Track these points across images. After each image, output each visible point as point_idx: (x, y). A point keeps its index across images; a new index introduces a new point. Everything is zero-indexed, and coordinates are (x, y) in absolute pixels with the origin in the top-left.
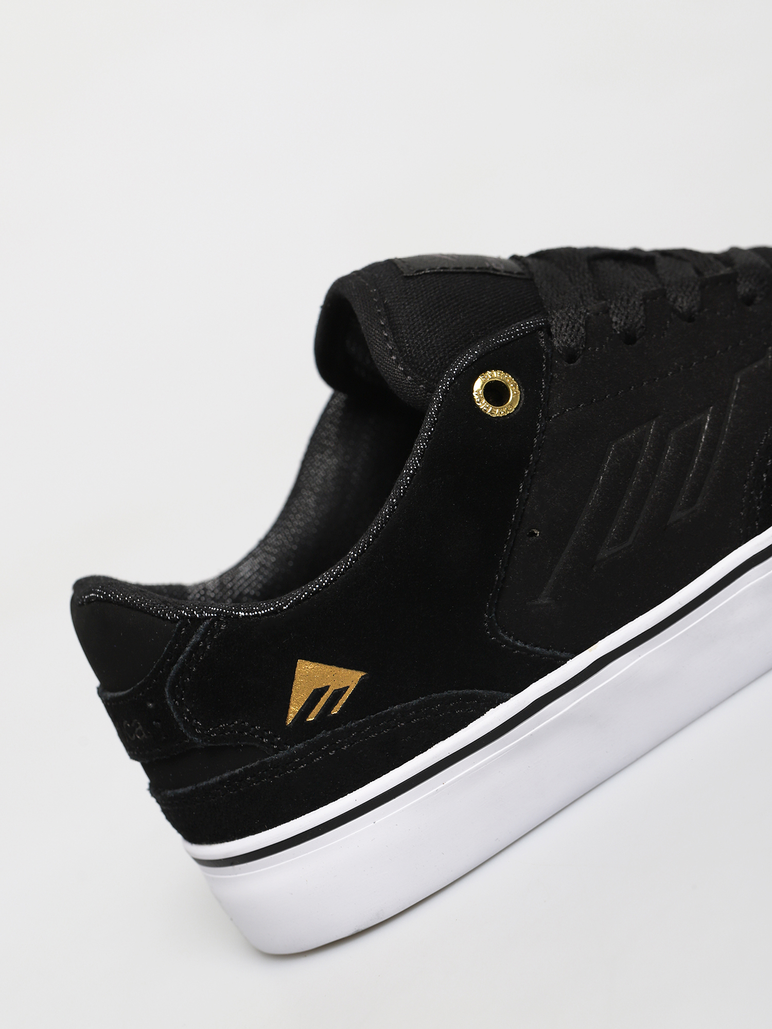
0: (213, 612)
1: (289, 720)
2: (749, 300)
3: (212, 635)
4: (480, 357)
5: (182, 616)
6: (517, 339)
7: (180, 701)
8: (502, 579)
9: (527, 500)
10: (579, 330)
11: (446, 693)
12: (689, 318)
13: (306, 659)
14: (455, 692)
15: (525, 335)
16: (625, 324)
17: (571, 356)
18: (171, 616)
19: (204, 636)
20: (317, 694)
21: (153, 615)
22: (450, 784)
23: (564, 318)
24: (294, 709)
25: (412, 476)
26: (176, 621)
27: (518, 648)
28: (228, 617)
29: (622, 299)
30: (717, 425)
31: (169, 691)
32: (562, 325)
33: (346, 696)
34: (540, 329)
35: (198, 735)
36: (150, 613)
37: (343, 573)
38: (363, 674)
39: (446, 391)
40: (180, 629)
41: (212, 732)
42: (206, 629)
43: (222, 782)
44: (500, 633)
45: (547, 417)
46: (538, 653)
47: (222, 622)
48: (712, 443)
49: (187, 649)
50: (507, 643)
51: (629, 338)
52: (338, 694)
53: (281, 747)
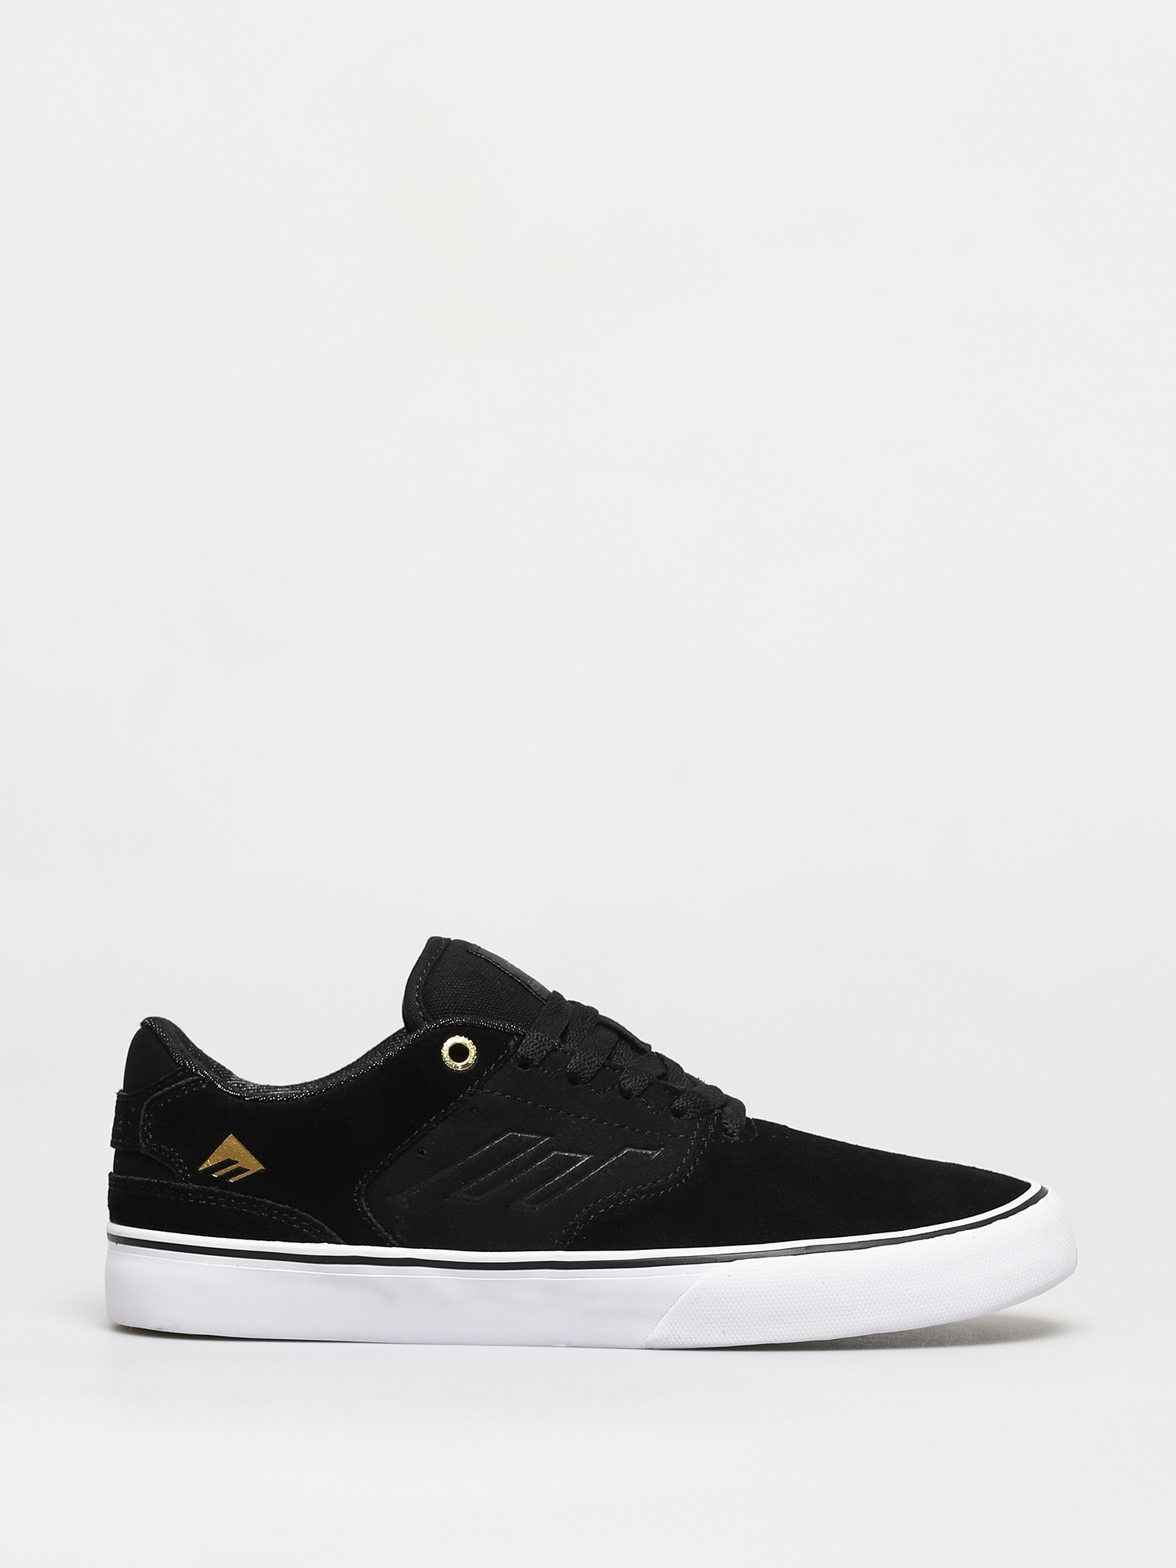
0: (204, 1074)
1: (200, 1169)
2: (678, 1114)
3: (193, 1087)
4: (464, 1024)
5: (185, 1064)
6: (497, 1030)
7: (149, 1116)
8: (384, 1166)
9: (432, 1129)
10: (542, 1051)
11: (304, 1214)
12: (627, 1095)
13: (236, 1137)
14: (310, 1216)
15: (504, 1032)
16: (576, 1069)
17: (525, 1063)
18: (179, 1061)
19: (188, 1084)
20: (229, 1162)
21: (170, 1055)
22: (270, 1271)
23: (537, 1039)
24: (209, 1163)
25: (373, 1067)
26: (180, 1066)
27: (367, 1216)
28: (211, 1083)
29: (588, 1054)
30: (587, 1168)
31: (147, 1105)
32: (533, 1042)
33: (240, 1177)
34: (518, 1035)
35: (146, 1143)
36: (169, 1051)
37: (293, 1100)
38: (263, 1168)
39: (428, 1030)
40: (178, 1071)
41: (155, 1147)
42: (192, 1082)
43: (142, 1182)
44: (362, 1200)
45: (480, 1087)
46: (378, 1228)
47: (205, 1083)
48: (575, 1176)
49: (173, 1086)
50: (362, 1208)
51: (573, 1079)
52: (240, 1171)
53: (187, 1180)
